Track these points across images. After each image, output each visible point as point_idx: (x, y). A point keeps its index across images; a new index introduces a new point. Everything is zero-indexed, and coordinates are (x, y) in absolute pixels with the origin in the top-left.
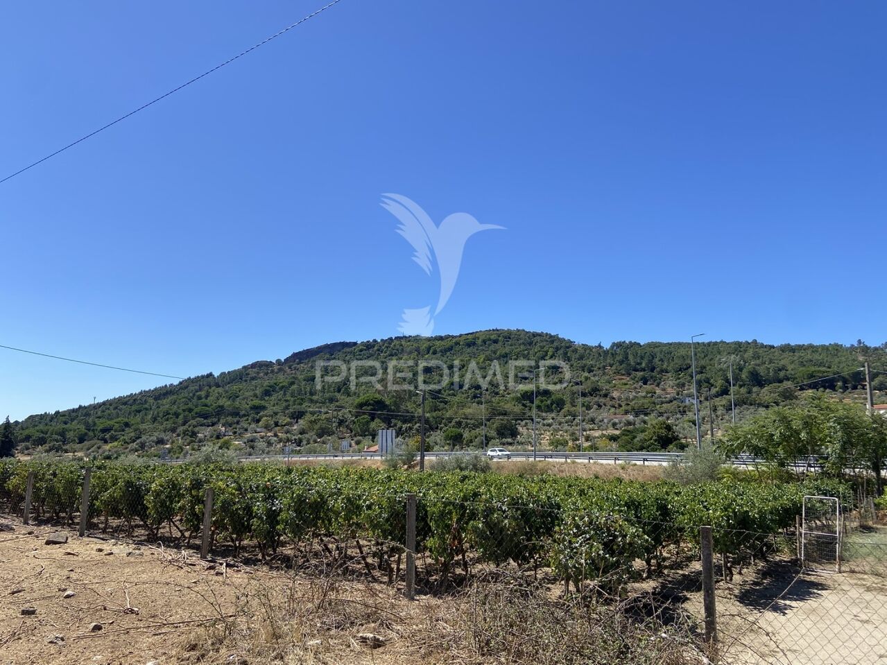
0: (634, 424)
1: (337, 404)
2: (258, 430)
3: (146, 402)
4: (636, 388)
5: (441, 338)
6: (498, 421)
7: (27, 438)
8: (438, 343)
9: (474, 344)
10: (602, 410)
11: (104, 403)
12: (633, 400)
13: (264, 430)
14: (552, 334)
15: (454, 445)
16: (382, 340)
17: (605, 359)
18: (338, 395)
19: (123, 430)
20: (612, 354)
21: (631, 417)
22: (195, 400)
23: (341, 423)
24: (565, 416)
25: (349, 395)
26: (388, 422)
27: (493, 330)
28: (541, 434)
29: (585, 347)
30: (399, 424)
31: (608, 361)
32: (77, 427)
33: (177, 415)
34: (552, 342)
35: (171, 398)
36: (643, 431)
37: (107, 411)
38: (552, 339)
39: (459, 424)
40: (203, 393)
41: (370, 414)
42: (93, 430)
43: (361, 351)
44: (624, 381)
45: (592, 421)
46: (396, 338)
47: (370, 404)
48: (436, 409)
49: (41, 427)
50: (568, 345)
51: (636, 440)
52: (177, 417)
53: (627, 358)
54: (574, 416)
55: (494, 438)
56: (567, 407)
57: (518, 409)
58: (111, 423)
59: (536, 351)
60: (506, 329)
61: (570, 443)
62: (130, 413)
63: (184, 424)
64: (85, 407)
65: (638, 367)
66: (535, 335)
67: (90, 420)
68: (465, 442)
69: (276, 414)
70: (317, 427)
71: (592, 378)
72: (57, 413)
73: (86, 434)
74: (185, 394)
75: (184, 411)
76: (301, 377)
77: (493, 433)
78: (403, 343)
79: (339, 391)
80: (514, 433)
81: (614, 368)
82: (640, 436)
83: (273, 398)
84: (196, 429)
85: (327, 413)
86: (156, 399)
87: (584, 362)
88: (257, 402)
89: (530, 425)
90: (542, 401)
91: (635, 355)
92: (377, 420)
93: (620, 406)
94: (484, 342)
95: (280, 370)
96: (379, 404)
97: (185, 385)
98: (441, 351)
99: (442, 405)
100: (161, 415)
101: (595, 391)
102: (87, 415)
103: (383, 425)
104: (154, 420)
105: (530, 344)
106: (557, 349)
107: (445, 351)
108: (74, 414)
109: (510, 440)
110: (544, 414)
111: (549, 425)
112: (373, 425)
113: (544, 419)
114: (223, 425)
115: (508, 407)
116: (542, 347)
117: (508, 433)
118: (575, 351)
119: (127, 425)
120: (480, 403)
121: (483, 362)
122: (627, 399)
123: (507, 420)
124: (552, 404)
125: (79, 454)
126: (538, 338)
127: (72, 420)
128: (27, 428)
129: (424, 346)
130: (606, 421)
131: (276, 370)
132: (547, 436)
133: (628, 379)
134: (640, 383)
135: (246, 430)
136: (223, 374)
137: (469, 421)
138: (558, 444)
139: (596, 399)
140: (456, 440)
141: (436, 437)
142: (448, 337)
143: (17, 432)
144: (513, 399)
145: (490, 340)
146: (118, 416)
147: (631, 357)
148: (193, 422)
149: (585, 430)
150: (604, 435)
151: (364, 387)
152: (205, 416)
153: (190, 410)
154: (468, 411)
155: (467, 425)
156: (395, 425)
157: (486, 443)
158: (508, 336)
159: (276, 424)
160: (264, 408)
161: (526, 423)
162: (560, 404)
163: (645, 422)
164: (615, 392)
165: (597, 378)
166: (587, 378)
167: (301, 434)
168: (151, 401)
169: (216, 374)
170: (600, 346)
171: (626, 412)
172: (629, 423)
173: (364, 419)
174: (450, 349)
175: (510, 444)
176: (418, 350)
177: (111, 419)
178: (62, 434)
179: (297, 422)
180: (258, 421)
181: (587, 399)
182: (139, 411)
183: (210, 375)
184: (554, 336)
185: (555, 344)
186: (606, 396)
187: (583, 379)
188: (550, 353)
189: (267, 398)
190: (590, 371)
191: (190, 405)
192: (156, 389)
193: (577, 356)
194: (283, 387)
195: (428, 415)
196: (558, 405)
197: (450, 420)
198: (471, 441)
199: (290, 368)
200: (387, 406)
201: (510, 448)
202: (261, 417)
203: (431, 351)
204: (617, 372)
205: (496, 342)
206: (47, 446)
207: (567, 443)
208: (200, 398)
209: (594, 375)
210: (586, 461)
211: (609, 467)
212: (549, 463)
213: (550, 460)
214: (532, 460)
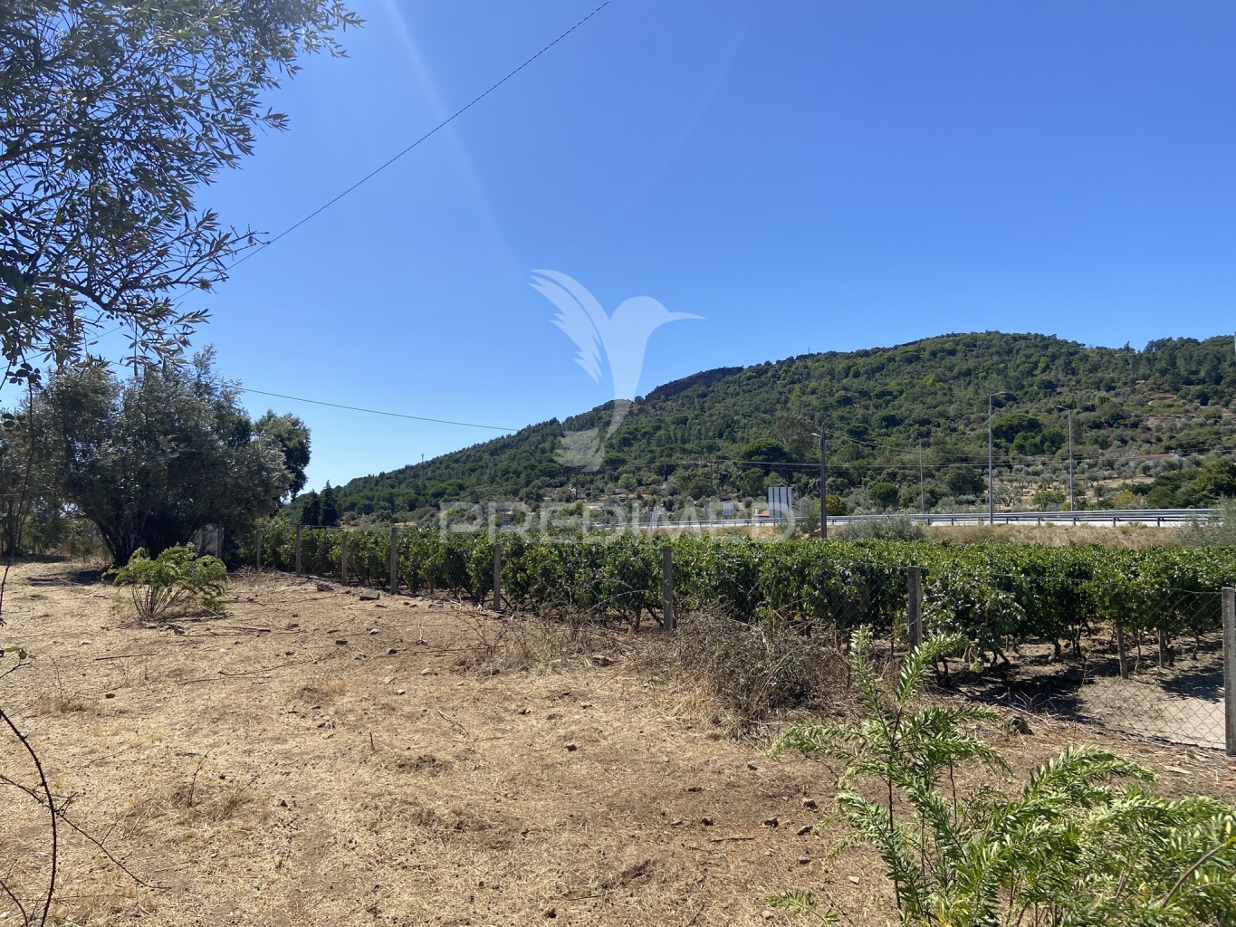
0: (1181, 467)
1: (719, 453)
2: (617, 490)
3: (481, 459)
4: (1187, 411)
5: (866, 354)
6: (953, 470)
7: (352, 506)
8: (861, 361)
9: (918, 358)
10: (1127, 448)
11: (433, 461)
12: (1182, 430)
13: (624, 490)
14: (1046, 335)
15: (885, 507)
16: (778, 362)
17: (1136, 368)
18: (720, 442)
19: (458, 494)
20: (1149, 360)
21: (1174, 457)
22: (538, 455)
23: (724, 479)
24: (1064, 459)
25: (734, 441)
26: (788, 475)
27: (948, 336)
28: (1023, 487)
29: (1102, 352)
30: (804, 479)
31: (1141, 371)
32: (405, 491)
33: (518, 474)
34: (1046, 347)
35: (509, 452)
36: (1192, 478)
37: (438, 472)
38: (1045, 343)
39: (893, 476)
40: (547, 445)
41: (764, 467)
42: (424, 495)
43: (749, 379)
44: (1167, 402)
45: (1110, 464)
46: (798, 358)
47: (762, 453)
48: (858, 456)
49: (366, 492)
50: (1072, 350)
51: (1178, 492)
52: (518, 477)
53: (1174, 364)
54: (1079, 458)
55: (944, 495)
56: (1069, 446)
57: (988, 451)
58: (443, 485)
59: (1018, 362)
60: (968, 333)
61: (1069, 500)
62: (463, 473)
63: (527, 485)
64: (412, 467)
65: (1193, 377)
66: (1016, 338)
67: (420, 483)
68: (901, 501)
69: (639, 469)
70: (692, 485)
71: (1114, 399)
72: (382, 475)
73: (416, 500)
74: (525, 447)
75: (526, 468)
76: (668, 419)
77: (944, 488)
78: (809, 364)
79: (721, 436)
80: (978, 487)
81: (1151, 381)
82: (1186, 486)
83: (633, 448)
84: (541, 492)
85: (706, 466)
86: (492, 454)
87: (1099, 375)
88: (614, 454)
89: (1006, 474)
90: (1026, 438)
91: (1189, 359)
92: (773, 474)
93: (1159, 440)
94: (934, 354)
95: (641, 411)
96: (775, 452)
97: (524, 435)
98: (866, 372)
99: (867, 451)
100: (499, 474)
101: (1116, 419)
102: (416, 476)
103: (781, 480)
104: (492, 480)
105: (1009, 352)
106: (1054, 357)
107: (871, 373)
108: (401, 476)
109: (971, 497)
110: (1029, 458)
111: (1037, 474)
112: (767, 481)
113: (1028, 466)
114: (574, 486)
115: (971, 449)
116: (1028, 357)
117: (969, 487)
118: (1086, 358)
119: (461, 487)
120: (925, 445)
121: (933, 384)
122: (1171, 430)
123: (967, 468)
124: (1042, 442)
125: (411, 524)
126: (1023, 343)
127: (400, 483)
128: (351, 494)
129: (840, 366)
130: (1132, 464)
131: (636, 411)
132: (1033, 490)
133: (1175, 397)
134: (1197, 403)
135: (602, 491)
136: (569, 419)
137: (907, 472)
138: (1048, 502)
139: (1118, 431)
140: (888, 499)
141: (860, 494)
142: (877, 350)
143: (340, 499)
144: (978, 437)
145: (942, 350)
146: (450, 477)
147: (1180, 363)
148: (537, 482)
149: (1096, 479)
150: (1126, 486)
151: (754, 429)
152: (552, 475)
153: (533, 467)
154: (907, 457)
155: (904, 477)
156: (799, 480)
157: (933, 500)
158: (971, 343)
159: (640, 483)
160: (623, 462)
161: (1000, 472)
162: (1057, 441)
163: (1198, 464)
164: (1152, 419)
165: (1120, 399)
166: (1103, 400)
167: (672, 495)
168: (486, 456)
169: (561, 420)
170: (1127, 348)
171: (1168, 449)
172: (1172, 466)
173: (754, 473)
174: (881, 368)
175: (972, 503)
176: (831, 373)
177: (443, 481)
178: (390, 499)
179: (666, 479)
180: (617, 479)
181: (1102, 431)
182: (474, 470)
183: (554, 421)
184: (1049, 338)
185: (1050, 350)
186: (1135, 426)
187: (1097, 402)
188: (1041, 365)
189: (626, 449)
190: (1109, 388)
191: (533, 461)
192: (491, 442)
193: (1088, 366)
194: (646, 433)
195: (846, 465)
196: (1052, 442)
197: (879, 470)
198: (911, 500)
199: (654, 407)
200: (785, 453)
201: (972, 508)
202: (620, 474)
203: (851, 373)
204: (1157, 388)
205: (952, 353)
206: (374, 516)
207: (1063, 498)
208: (543, 451)
209: (1117, 395)
210: (1071, 523)
211: (1103, 532)
212: (1013, 527)
213: (1015, 523)
214: (987, 523)
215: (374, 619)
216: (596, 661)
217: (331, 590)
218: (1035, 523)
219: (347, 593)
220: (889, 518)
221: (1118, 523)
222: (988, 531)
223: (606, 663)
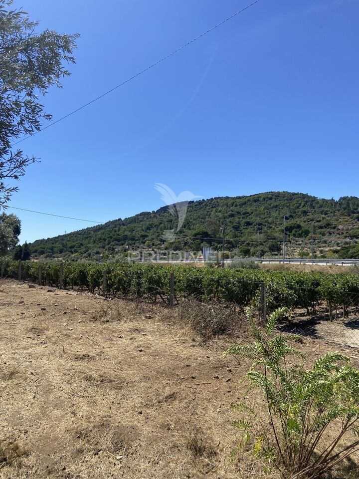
0: (350, 244)
1: (184, 234)
2: (144, 247)
3: (90, 233)
4: (353, 223)
5: (239, 198)
6: (270, 242)
7: (36, 251)
8: (238, 200)
9: (258, 200)
10: (331, 236)
11: (70, 234)
12: (351, 230)
13: (147, 247)
14: (304, 193)
15: (245, 256)
16: (207, 200)
17: (335, 207)
18: (184, 230)
19: (80, 247)
20: (340, 204)
21: (348, 240)
22: (113, 232)
23: (186, 244)
24: (309, 240)
25: (190, 229)
26: (210, 243)
27: (270, 192)
28: (294, 250)
29: (323, 200)
30: (216, 244)
31: (337, 208)
32: (59, 245)
33: (105, 240)
34: (304, 198)
35: (101, 231)
36: (354, 247)
37: (72, 238)
38: (304, 196)
39: (248, 244)
40: (117, 229)
41: (201, 239)
42: (66, 247)
43: (196, 206)
44: (346, 219)
45: (325, 242)
46: (215, 198)
47: (200, 234)
48: (236, 236)
49: (42, 246)
50: (313, 199)
51: (349, 252)
52: (105, 241)
53: (349, 206)
54: (314, 240)
55: (267, 252)
56: (311, 235)
57: (282, 236)
58: (74, 243)
59: (294, 203)
60: (277, 191)
61: (311, 255)
62: (83, 239)
63: (108, 244)
64: (61, 236)
65: (355, 211)
66: (294, 194)
67: (64, 242)
68: (251, 254)
69: (153, 239)
70: (173, 246)
71: (327, 218)
72: (49, 239)
73: (63, 249)
74: (108, 229)
75: (108, 237)
76: (165, 220)
77: (267, 249)
78: (219, 201)
79: (185, 227)
80: (279, 249)
81: (340, 212)
82: (351, 251)
83: (151, 231)
84: (114, 247)
85: (179, 239)
86: (94, 232)
87: (322, 209)
88: (143, 233)
89: (289, 245)
90: (296, 231)
91: (354, 204)
92: (204, 242)
93: (343, 233)
94: (264, 199)
95: (154, 216)
96: (205, 234)
97: (108, 224)
98: (240, 205)
99: (239, 234)
100: (97, 240)
101: (328, 225)
102: (63, 240)
103: (207, 245)
104: (94, 242)
105: (291, 199)
106: (307, 202)
107: (241, 205)
108: (56, 239)
109: (276, 253)
110: (297, 239)
111: (300, 245)
112: (202, 245)
113: (297, 242)
114: (127, 245)
115: (277, 235)
116: (298, 201)
117: (275, 249)
118: (318, 202)
119: (82, 244)
120: (260, 233)
121: (263, 210)
122: (347, 230)
123: (275, 242)
124: (302, 233)
125: (60, 259)
126: (296, 196)
127: (56, 242)
128: (35, 246)
129: (230, 202)
130: (333, 242)
131: (152, 217)
132: (298, 250)
133: (349, 218)
134: (356, 220)
135: (139, 247)
136: (126, 219)
137: (253, 243)
138: (303, 255)
139: (329, 230)
140: (246, 253)
141: (236, 251)
142: (243, 197)
143: (30, 248)
144: (279, 231)
145: (267, 198)
146: (77, 240)
147: (351, 205)
148: (113, 243)
149: (320, 247)
150: (331, 250)
151: (198, 225)
152: (118, 240)
153: (111, 237)
154: (253, 237)
155: (253, 245)
156: (214, 245)
157: (263, 254)
158: (278, 195)
159: (153, 245)
160: (147, 236)
161: (287, 244)
162: (307, 233)
163: (356, 242)
164: (340, 226)
165: (329, 218)
166: (323, 218)
167: (166, 249)
168: (92, 233)
169: (123, 219)
170: (332, 199)
171: (345, 237)
172: (347, 243)
173: (197, 242)
174: (245, 203)
175: (277, 255)
176: (227, 204)
177: (74, 242)
178: (52, 249)
179: (164, 243)
180: (144, 243)
181: (323, 230)
182: (87, 238)
183: (120, 219)
184: (305, 195)
185: (306, 199)
186: (334, 228)
187: (321, 219)
188: (302, 205)
189: (148, 231)
190: (326, 214)
191: (111, 235)
192: (94, 227)
193: (319, 205)
194: (156, 225)
195: (232, 240)
196: (305, 233)
197: (243, 242)
198: (255, 253)
199: (159, 215)
200: (209, 235)
201: (276, 257)
202: (146, 241)
203: (234, 205)
204: (342, 214)
205: (271, 199)
206: (45, 255)
207: (309, 254)
208: (115, 231)
209: (328, 217)
210: (311, 264)
211: (323, 267)
212: (291, 265)
213: (292, 263)
214: (282, 263)
215: (55, 299)
216: (146, 317)
217: (34, 287)
218: (299, 263)
219: (42, 288)
220: (247, 260)
221: (328, 264)
222: (282, 266)
223: (150, 318)
